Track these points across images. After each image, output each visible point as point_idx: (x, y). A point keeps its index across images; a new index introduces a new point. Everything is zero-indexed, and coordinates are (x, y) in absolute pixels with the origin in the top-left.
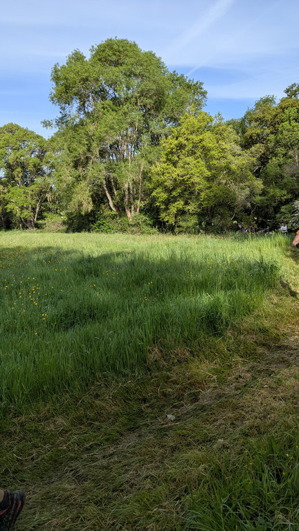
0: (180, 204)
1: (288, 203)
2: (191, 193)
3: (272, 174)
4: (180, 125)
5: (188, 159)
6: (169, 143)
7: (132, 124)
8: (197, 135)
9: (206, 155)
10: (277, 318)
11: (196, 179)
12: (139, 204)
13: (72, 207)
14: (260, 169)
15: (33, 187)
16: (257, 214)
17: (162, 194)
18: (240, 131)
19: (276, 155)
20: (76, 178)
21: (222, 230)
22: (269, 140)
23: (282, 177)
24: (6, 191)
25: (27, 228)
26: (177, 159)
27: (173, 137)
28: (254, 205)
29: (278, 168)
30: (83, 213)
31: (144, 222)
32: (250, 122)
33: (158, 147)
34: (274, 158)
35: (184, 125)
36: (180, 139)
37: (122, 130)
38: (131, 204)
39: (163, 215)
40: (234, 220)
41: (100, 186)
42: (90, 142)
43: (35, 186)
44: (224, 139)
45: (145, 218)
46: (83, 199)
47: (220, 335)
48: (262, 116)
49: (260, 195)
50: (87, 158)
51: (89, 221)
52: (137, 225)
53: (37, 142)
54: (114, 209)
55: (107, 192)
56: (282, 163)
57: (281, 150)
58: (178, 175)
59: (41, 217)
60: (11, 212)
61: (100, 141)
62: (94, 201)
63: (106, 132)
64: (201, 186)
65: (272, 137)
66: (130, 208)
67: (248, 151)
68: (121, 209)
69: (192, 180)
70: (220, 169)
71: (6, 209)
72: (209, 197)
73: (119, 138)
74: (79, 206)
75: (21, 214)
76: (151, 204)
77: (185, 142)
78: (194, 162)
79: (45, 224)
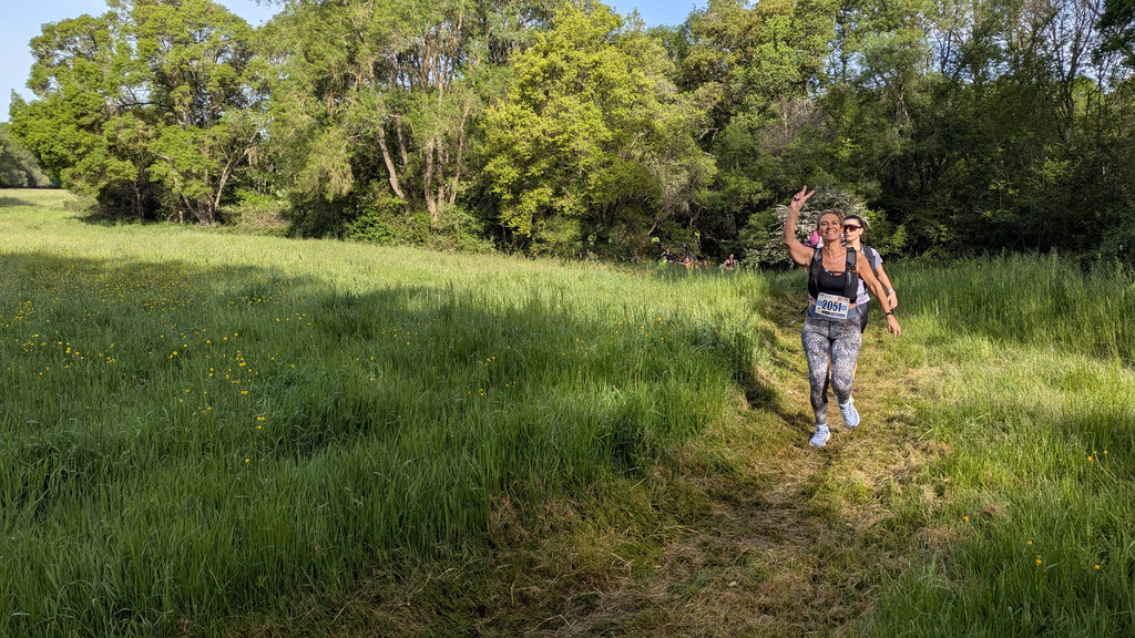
0: (544, 193)
1: (765, 209)
2: (569, 173)
3: (737, 146)
4: (552, 26)
5: (567, 101)
6: (527, 63)
7: (450, 14)
8: (587, 52)
9: (604, 95)
10: (751, 443)
11: (581, 144)
12: (457, 186)
13: (306, 182)
14: (711, 133)
15: (216, 130)
16: (700, 226)
17: (507, 169)
18: (675, 52)
19: (745, 109)
20: (318, 118)
21: (629, 255)
22: (732, 76)
23: (755, 155)
24: (150, 133)
25: (196, 220)
26: (542, 97)
27: (537, 50)
28: (697, 208)
29: (749, 135)
30: (330, 197)
31: (466, 225)
32: (697, 35)
33: (504, 69)
34: (740, 115)
35: (563, 28)
36: (552, 56)
37: (427, 25)
38: (438, 185)
39: (506, 214)
40: (653, 235)
41: (372, 140)
42: (355, 44)
43: (222, 128)
44: (642, 64)
45: (467, 217)
46: (331, 166)
47: (640, 475)
48: (721, 25)
49: (710, 188)
50: (346, 77)
51: (342, 214)
52: (449, 230)
53: (231, 29)
54: (399, 192)
55: (386, 154)
56: (757, 125)
57: (754, 99)
58: (544, 132)
59: (230, 197)
60: (160, 182)
61: (378, 42)
62: (356, 173)
63: (393, 25)
64: (590, 160)
65: (739, 71)
66: (436, 193)
67: (691, 96)
68: (416, 194)
69: (573, 145)
70: (632, 127)
71: (148, 175)
72: (606, 183)
73: (420, 41)
74: (320, 179)
75: (183, 188)
76: (483, 189)
77: (563, 64)
78: (579, 108)
79: (240, 214)
